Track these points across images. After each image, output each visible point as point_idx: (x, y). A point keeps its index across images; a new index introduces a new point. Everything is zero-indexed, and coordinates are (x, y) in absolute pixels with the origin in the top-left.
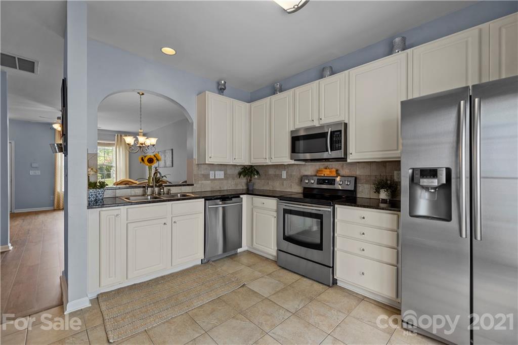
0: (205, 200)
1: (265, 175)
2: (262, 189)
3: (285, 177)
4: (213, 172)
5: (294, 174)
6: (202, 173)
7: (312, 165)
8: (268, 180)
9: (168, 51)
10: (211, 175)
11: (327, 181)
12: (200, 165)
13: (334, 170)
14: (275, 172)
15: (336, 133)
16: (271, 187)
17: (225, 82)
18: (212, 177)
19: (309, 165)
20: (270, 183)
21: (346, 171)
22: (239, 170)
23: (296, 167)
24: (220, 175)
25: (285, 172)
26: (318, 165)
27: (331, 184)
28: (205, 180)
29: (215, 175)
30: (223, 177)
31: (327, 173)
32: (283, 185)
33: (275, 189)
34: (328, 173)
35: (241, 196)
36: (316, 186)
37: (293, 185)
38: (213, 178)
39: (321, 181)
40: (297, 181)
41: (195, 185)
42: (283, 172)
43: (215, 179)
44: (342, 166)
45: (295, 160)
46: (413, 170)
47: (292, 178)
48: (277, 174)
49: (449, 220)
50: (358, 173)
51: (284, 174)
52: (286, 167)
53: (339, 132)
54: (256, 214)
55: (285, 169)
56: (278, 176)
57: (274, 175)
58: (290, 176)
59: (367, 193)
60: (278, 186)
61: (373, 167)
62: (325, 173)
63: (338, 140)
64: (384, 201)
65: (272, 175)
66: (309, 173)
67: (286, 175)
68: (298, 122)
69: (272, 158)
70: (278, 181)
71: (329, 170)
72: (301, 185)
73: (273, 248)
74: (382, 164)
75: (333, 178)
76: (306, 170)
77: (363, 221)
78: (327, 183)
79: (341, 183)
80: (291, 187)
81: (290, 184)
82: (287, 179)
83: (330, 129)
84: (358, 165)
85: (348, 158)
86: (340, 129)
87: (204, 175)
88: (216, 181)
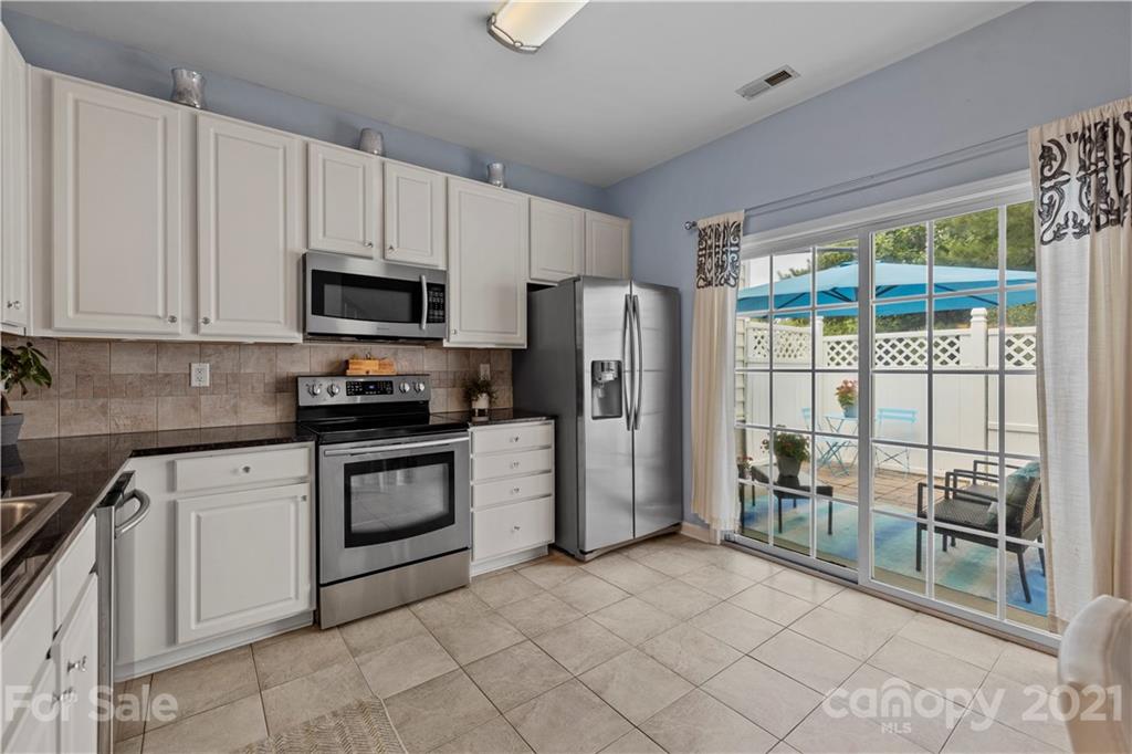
3: (207, 384)
5: (249, 371)
7: (314, 347)
8: (104, 396)
11: (372, 387)
14: (148, 367)
16: (125, 422)
19: (303, 348)
20: (120, 406)
23: (256, 352)
25: (207, 366)
31: (371, 368)
32: (196, 407)
33: (145, 428)
34: (377, 368)
36: (344, 399)
37: (243, 404)
39: (358, 387)
40: (260, 389)
42: (195, 366)
44: (395, 354)
46: (593, 363)
47: (237, 386)
48: (161, 371)
49: (620, 416)
50: (426, 368)
51: (202, 374)
52: (210, 352)
53: (439, 289)
54: (199, 518)
55: (207, 359)
56: (167, 379)
57: (142, 375)
58: (230, 379)
59: (442, 404)
60: (167, 416)
61: (451, 356)
62: (368, 368)
63: (439, 304)
64: (482, 413)
65: (130, 379)
66: (306, 370)
67: (212, 375)
68: (321, 234)
69: (206, 321)
70: (170, 398)
71: (377, 362)
72: (275, 403)
73: (292, 595)
74: (465, 353)
75: (387, 379)
76: (293, 362)
77: (515, 444)
78: (372, 390)
79: (407, 388)
80: (236, 413)
81: (232, 402)
82: (213, 389)
83: (424, 277)
84: (425, 351)
85: (444, 341)
86: (442, 283)
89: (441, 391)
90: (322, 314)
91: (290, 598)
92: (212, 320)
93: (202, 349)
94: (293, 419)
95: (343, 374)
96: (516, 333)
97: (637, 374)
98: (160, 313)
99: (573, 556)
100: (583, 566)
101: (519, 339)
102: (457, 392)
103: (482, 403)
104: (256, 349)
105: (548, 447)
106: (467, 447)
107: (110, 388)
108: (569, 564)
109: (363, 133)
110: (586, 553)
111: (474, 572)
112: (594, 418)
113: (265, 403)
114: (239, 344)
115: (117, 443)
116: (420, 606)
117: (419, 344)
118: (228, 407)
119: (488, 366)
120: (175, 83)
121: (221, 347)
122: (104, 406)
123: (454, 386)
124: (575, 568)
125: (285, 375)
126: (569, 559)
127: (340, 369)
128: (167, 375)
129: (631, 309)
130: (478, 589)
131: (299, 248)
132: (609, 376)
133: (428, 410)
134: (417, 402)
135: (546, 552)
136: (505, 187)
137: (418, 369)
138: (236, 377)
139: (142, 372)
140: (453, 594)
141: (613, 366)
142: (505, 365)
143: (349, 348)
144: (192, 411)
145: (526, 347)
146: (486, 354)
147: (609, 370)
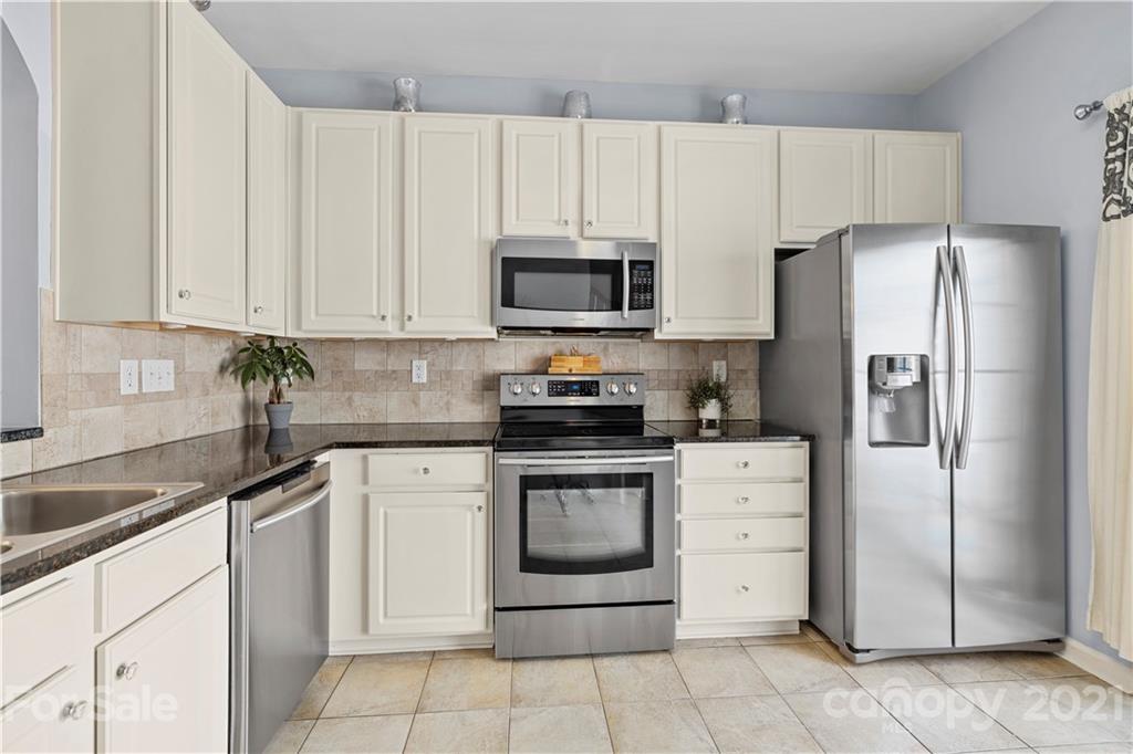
1: (338, 373)
3: (425, 381)
4: (133, 365)
5: (460, 368)
6: (86, 368)
10: (122, 378)
11: (575, 387)
12: (72, 328)
13: (595, 358)
14: (381, 363)
15: (639, 266)
18: (127, 387)
20: (360, 399)
21: (615, 361)
24: (160, 375)
25: (425, 363)
26: (537, 345)
27: (589, 394)
28: (99, 405)
29: (140, 373)
30: (171, 387)
32: (416, 403)
34: (580, 366)
37: (454, 401)
38: (135, 391)
39: (561, 387)
40: (469, 388)
41: (47, 433)
42: (415, 363)
43: (140, 397)
44: (606, 349)
46: (872, 359)
47: (449, 383)
48: (390, 368)
49: (925, 444)
50: (642, 365)
51: (421, 371)
52: (427, 349)
53: (646, 268)
54: (386, 514)
55: (424, 356)
56: (394, 376)
57: (376, 372)
58: (443, 377)
59: (661, 409)
60: (393, 409)
61: (675, 351)
62: (572, 366)
63: (646, 286)
64: (711, 424)
65: (368, 374)
66: (510, 367)
67: (429, 372)
68: (514, 217)
69: (410, 318)
70: (396, 393)
71: (581, 358)
72: (482, 403)
73: (469, 611)
74: (693, 346)
75: (595, 378)
76: (498, 359)
77: (743, 472)
78: (576, 391)
79: (616, 390)
80: (448, 409)
81: (445, 399)
82: (431, 384)
83: (626, 254)
84: (641, 345)
85: (656, 331)
86: (650, 259)
87: (90, 379)
88: (144, 405)
89: (661, 395)
90: (512, 306)
91: (466, 615)
92: (415, 317)
93: (421, 345)
94: (498, 420)
95: (546, 373)
96: (757, 318)
97: (959, 378)
98: (375, 313)
99: (836, 647)
100: (850, 669)
101: (764, 327)
102: (681, 396)
103: (711, 411)
104: (465, 345)
105: (799, 480)
106: (671, 470)
107: (352, 383)
108: (827, 657)
109: (567, 98)
110: (857, 651)
111: (681, 633)
112: (874, 444)
113: (474, 401)
114: (443, 341)
115: (358, 432)
116: (606, 662)
117: (632, 337)
118: (441, 404)
119: (724, 363)
120: (397, 95)
121: (437, 344)
122: (350, 398)
123: (677, 389)
124: (836, 668)
125: (491, 372)
126: (829, 650)
127: (542, 367)
128: (394, 372)
129: (947, 270)
130: (682, 658)
131: (492, 234)
132: (905, 379)
133: (642, 416)
134: (630, 407)
135: (796, 629)
136: (746, 123)
137: (632, 367)
138: (448, 373)
139: (378, 368)
140: (649, 657)
141: (914, 364)
142: (750, 362)
143: (554, 343)
144: (413, 406)
145: (772, 337)
146: (722, 346)
147: (904, 369)
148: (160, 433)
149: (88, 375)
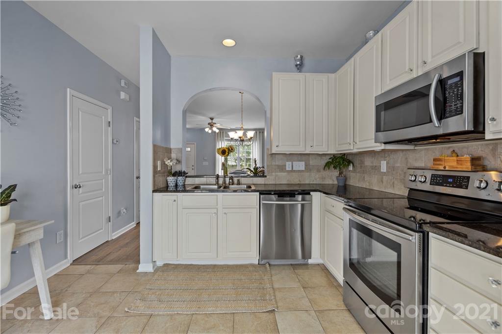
0: (260, 194)
1: (361, 166)
2: (357, 185)
3: (385, 171)
4: (290, 163)
6: (277, 164)
7: (427, 149)
8: (363, 173)
9: (229, 42)
10: (287, 166)
11: (450, 180)
12: (273, 155)
13: (467, 157)
14: (372, 163)
15: (450, 82)
16: (368, 184)
17: (302, 57)
18: (288, 168)
19: (421, 150)
20: (367, 178)
22: (326, 160)
23: (401, 154)
24: (300, 166)
25: (385, 162)
26: (437, 150)
27: (460, 187)
28: (280, 172)
29: (292, 166)
30: (304, 169)
31: (451, 165)
32: (382, 182)
33: (371, 187)
34: (454, 164)
35: (311, 193)
36: (427, 187)
37: (396, 182)
38: (291, 169)
39: (438, 180)
41: (268, 177)
42: (382, 162)
43: (292, 171)
45: (385, 143)
47: (394, 172)
48: (375, 164)
51: (384, 166)
52: (386, 155)
55: (385, 159)
56: (376, 168)
57: (371, 166)
58: (392, 169)
60: (376, 184)
65: (369, 167)
66: (422, 164)
67: (387, 167)
70: (376, 176)
71: (455, 158)
76: (416, 159)
80: (394, 187)
82: (387, 172)
83: (437, 76)
87: (279, 166)
88: (294, 173)
90: (380, 131)
92: (357, 142)
107: (365, 171)
118: (391, 184)
122: (364, 177)
138: (394, 168)
148: (299, 181)
149: (277, 165)
